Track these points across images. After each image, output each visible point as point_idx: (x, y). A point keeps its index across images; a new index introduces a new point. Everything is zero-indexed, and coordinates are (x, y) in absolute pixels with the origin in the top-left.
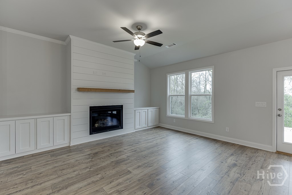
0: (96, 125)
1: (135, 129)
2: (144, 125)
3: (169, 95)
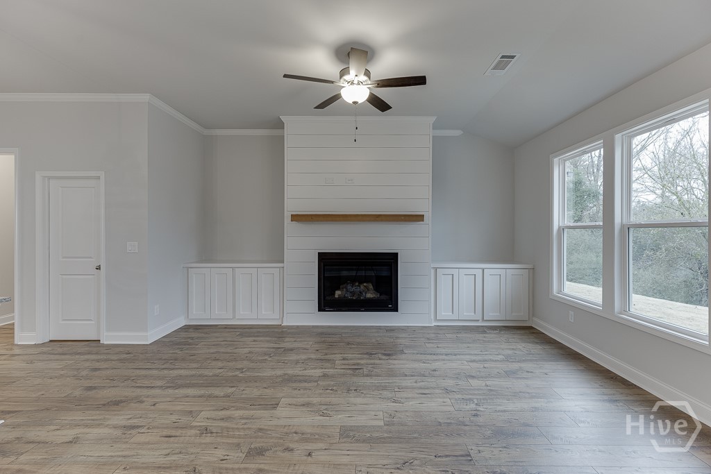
0: (338, 293)
1: (436, 319)
2: (468, 314)
3: (559, 227)
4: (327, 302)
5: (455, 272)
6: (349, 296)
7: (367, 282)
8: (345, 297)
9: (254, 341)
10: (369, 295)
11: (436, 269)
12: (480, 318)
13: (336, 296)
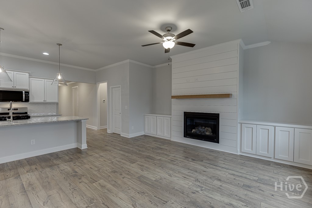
4: (188, 134)
5: (254, 126)
6: (198, 132)
7: (208, 127)
8: (196, 133)
9: (155, 143)
10: (207, 133)
11: (241, 124)
12: (272, 156)
13: (192, 132)
